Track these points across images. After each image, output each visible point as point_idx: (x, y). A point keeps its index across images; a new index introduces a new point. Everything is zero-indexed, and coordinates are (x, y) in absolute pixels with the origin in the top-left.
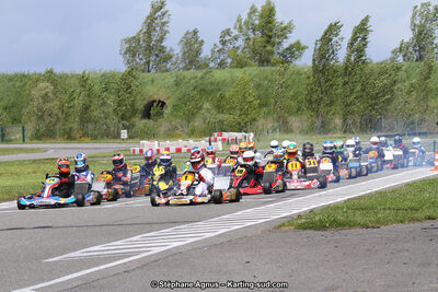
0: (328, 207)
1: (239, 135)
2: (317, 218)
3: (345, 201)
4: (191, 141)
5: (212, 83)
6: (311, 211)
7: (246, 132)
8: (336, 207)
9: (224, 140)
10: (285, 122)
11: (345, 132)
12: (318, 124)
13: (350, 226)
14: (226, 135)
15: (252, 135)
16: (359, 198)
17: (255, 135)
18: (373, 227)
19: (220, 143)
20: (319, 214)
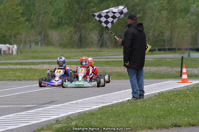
2: (74, 123)
3: (99, 109)
6: (69, 117)
7: (10, 44)
8: (92, 113)
10: (46, 36)
11: (101, 46)
12: (76, 37)
15: (16, 47)
16: (112, 106)
20: (76, 120)
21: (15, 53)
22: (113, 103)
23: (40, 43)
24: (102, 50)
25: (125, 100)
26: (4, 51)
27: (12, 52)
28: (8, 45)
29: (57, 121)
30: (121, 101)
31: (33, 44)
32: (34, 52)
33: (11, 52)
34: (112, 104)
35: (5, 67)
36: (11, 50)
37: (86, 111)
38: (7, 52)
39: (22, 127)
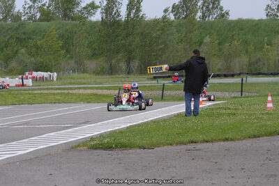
0: (115, 132)
1: (45, 74)
2: (106, 141)
3: (127, 127)
4: (8, 78)
5: (24, 33)
6: (101, 135)
7: (51, 72)
8: (121, 132)
9: (33, 78)
11: (129, 73)
12: (106, 66)
13: (131, 148)
14: (35, 74)
15: (55, 74)
16: (138, 125)
17: (58, 75)
18: (149, 148)
19: (30, 80)
20: (108, 137)
21: (55, 79)
22: (139, 123)
23: (76, 71)
24: (129, 76)
25: (149, 120)
26: (46, 78)
27: (53, 78)
28: (49, 73)
29: (92, 139)
30: (146, 120)
31: (71, 72)
33: (51, 79)
35: (47, 92)
36: (51, 77)
37: (116, 130)
38: (49, 79)
39: (61, 144)
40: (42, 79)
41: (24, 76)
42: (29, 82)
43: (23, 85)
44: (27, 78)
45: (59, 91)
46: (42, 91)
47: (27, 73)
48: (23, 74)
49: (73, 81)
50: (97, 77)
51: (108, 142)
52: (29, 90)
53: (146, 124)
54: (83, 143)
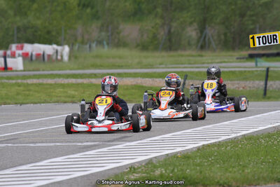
0: (175, 156)
1: (48, 49)
2: (158, 172)
3: (199, 149)
6: (150, 162)
7: (58, 44)
8: (186, 156)
9: (25, 56)
11: (202, 47)
12: (162, 34)
14: (28, 48)
15: (67, 49)
16: (219, 145)
19: (20, 60)
20: (161, 166)
21: (66, 58)
22: (220, 140)
23: (105, 43)
24: (203, 53)
25: (239, 135)
26: (49, 56)
27: (62, 56)
28: (55, 46)
29: (132, 169)
30: (233, 136)
31: (94, 45)
32: (97, 56)
33: (59, 57)
34: (220, 142)
35: (50, 81)
36: (59, 54)
37: (177, 153)
38: (54, 57)
39: (75, 178)
40: (41, 57)
41: (9, 52)
42: (17, 63)
43: (6, 68)
44: (13, 55)
45: (73, 81)
46: (40, 81)
47: (14, 47)
48: (7, 48)
49: (98, 61)
50: (145, 54)
51: (161, 175)
52: (18, 77)
53: (234, 142)
54: (116, 175)
